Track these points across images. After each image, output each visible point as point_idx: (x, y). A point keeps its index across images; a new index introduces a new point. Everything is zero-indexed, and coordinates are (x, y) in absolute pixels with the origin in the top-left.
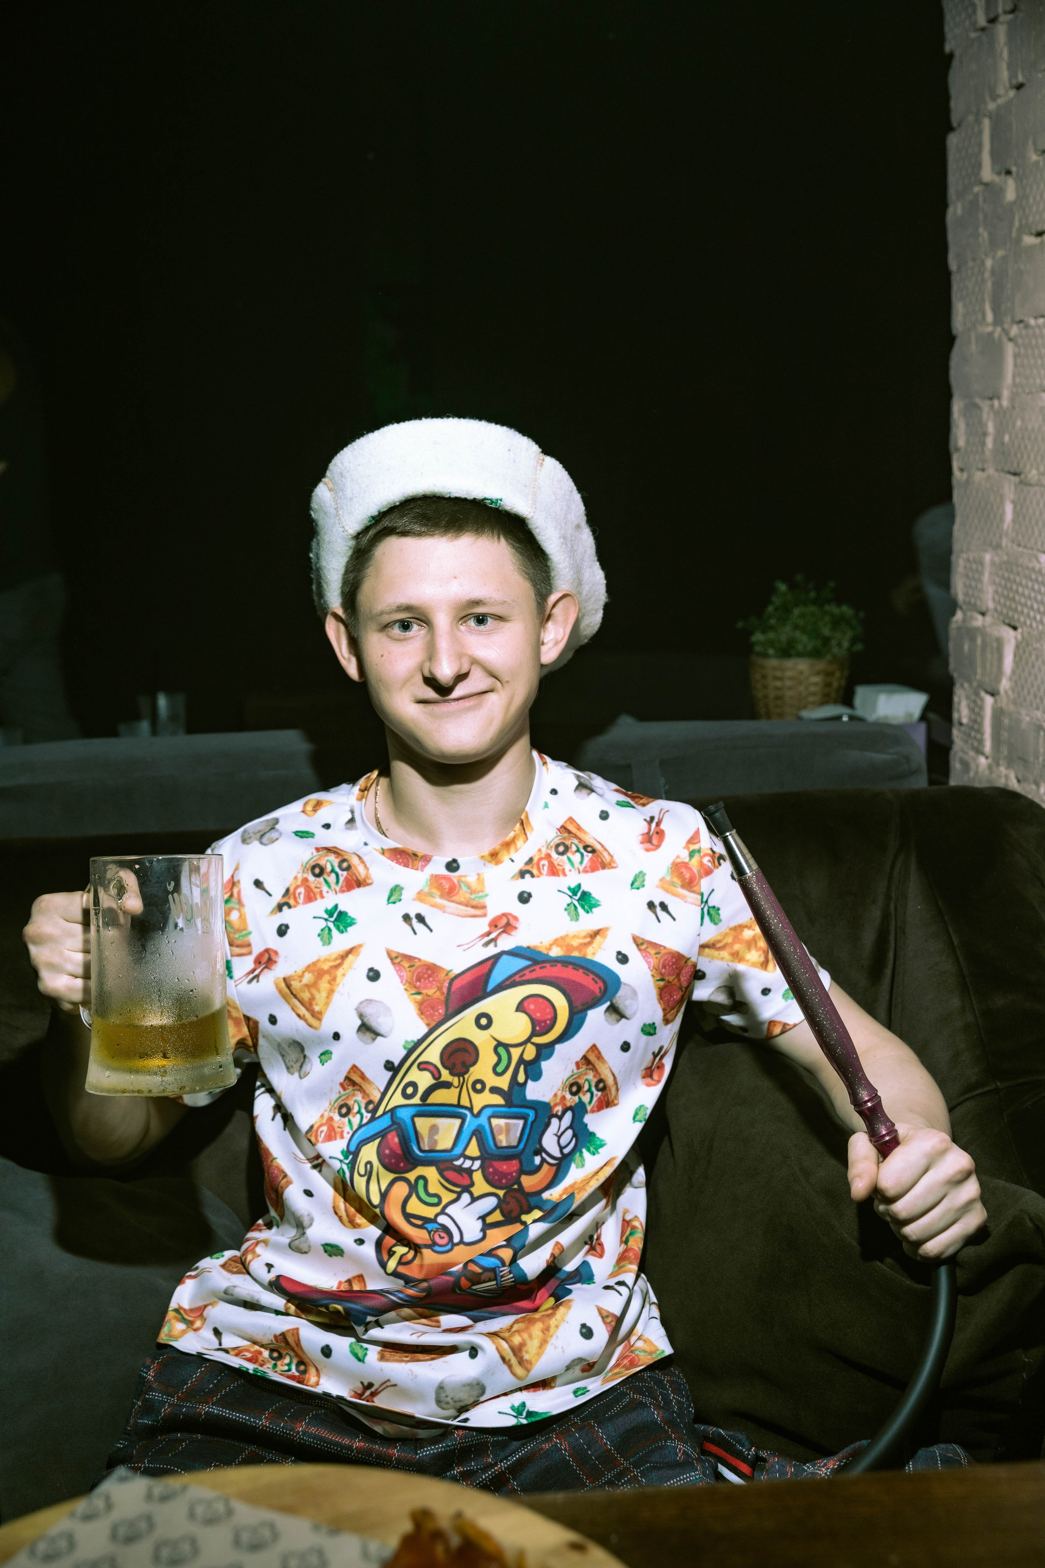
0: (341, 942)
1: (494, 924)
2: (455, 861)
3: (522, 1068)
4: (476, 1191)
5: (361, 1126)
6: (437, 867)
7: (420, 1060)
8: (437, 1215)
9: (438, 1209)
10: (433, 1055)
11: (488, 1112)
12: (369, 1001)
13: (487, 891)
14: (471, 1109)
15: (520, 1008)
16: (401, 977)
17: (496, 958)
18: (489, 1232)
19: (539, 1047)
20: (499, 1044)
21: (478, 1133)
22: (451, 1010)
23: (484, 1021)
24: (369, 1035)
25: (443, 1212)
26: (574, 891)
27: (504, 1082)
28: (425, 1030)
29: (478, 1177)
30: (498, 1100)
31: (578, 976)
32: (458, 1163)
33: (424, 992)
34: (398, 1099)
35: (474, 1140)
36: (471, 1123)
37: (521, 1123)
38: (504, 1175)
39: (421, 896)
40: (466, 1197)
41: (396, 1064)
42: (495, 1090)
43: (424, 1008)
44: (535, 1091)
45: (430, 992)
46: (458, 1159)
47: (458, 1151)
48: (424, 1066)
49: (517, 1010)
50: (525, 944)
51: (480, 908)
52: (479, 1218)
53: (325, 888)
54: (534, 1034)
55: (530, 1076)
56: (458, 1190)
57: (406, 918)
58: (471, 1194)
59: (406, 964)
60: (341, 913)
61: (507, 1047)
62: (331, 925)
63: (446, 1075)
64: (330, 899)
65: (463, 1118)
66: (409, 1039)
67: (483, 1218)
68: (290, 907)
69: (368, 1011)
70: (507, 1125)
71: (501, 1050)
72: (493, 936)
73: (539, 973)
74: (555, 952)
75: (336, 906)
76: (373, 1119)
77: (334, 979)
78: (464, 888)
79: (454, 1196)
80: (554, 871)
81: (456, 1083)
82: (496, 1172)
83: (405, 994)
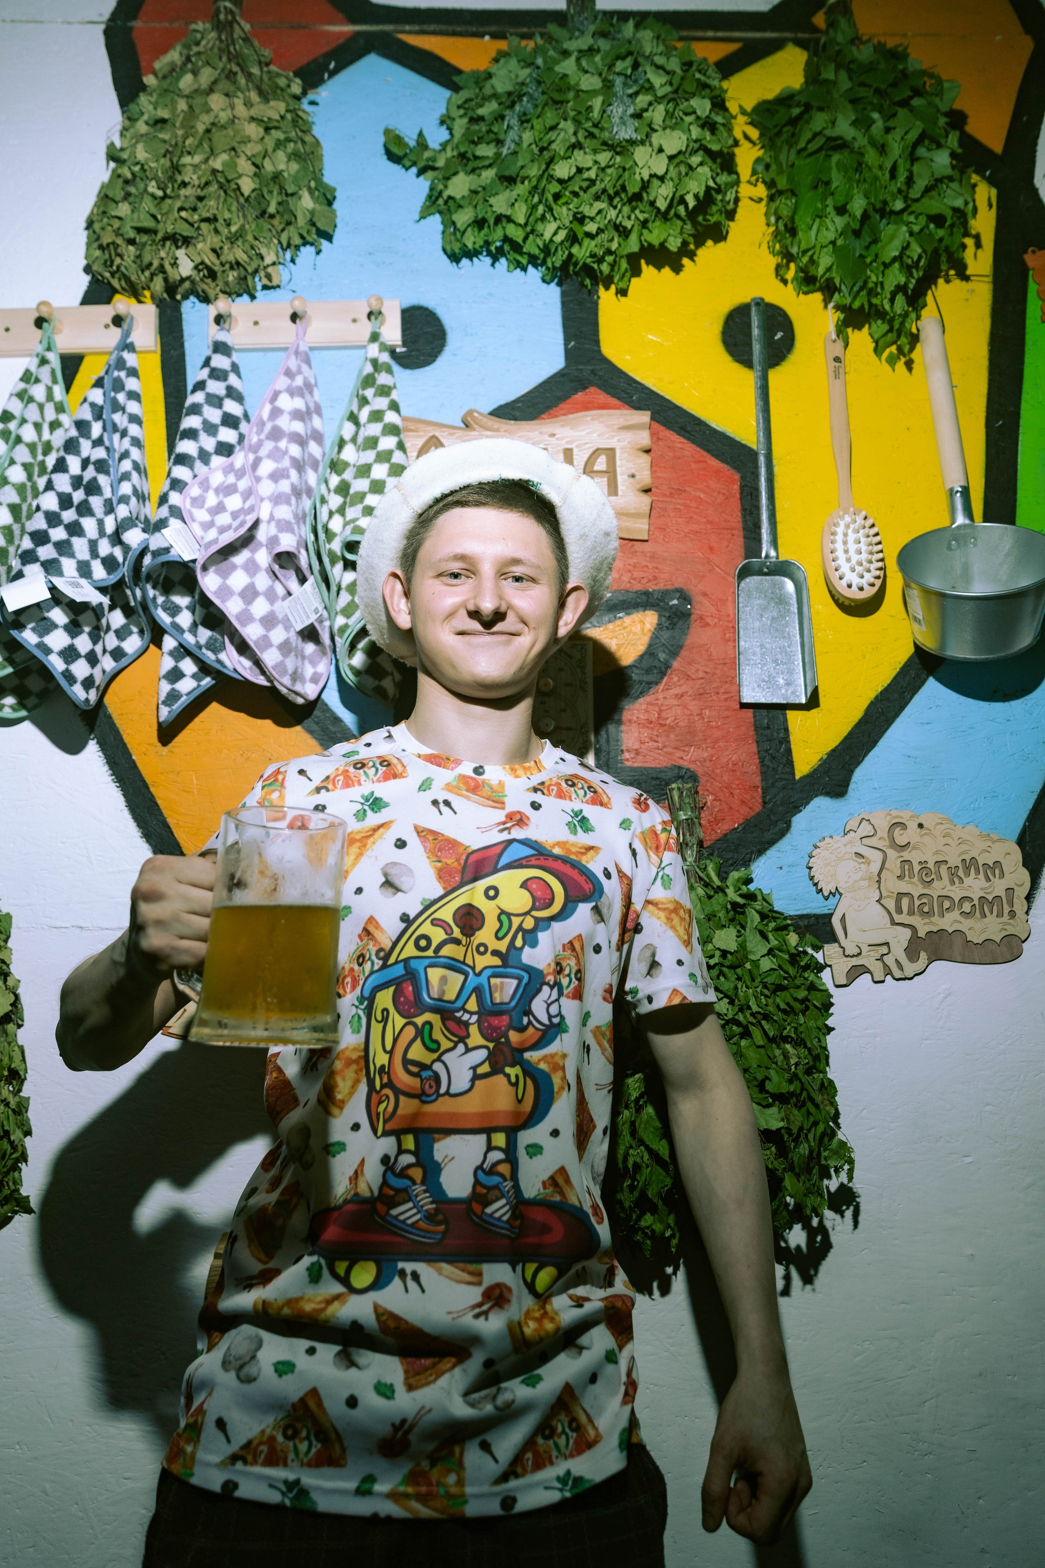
0: (373, 819)
1: (510, 817)
2: (481, 767)
3: (520, 935)
4: (471, 1043)
5: (372, 972)
6: (467, 769)
7: (435, 916)
8: (433, 1062)
9: (435, 1056)
10: (447, 913)
11: (488, 972)
12: (394, 864)
13: (506, 793)
14: (473, 968)
15: (524, 885)
16: (425, 847)
17: (510, 842)
18: (477, 1082)
19: (537, 920)
20: (503, 912)
21: (478, 990)
22: (466, 879)
23: (492, 893)
24: (390, 890)
25: (439, 1059)
26: (577, 814)
27: (502, 946)
28: (441, 892)
29: (474, 1030)
30: (497, 961)
31: (574, 874)
32: (458, 1015)
33: (444, 860)
34: (410, 950)
35: (474, 995)
36: (472, 981)
37: (515, 982)
38: (496, 1029)
39: (448, 787)
40: (461, 1048)
41: (411, 917)
42: (495, 953)
43: (442, 874)
44: (528, 956)
45: (449, 862)
46: (458, 1011)
47: (459, 1004)
48: (436, 923)
49: (521, 887)
50: (534, 838)
51: (499, 804)
52: (471, 1068)
53: (363, 778)
54: (533, 908)
55: (528, 941)
56: (455, 1039)
57: (435, 803)
58: (466, 1045)
59: (431, 838)
60: (376, 799)
61: (509, 915)
62: (366, 808)
63: (457, 933)
64: (367, 788)
65: (466, 975)
66: (427, 897)
67: (474, 1068)
68: (328, 790)
69: (392, 871)
70: (502, 983)
71: (504, 918)
72: (508, 825)
73: (542, 862)
74: (557, 851)
75: (373, 793)
76: (384, 966)
77: (365, 846)
78: (487, 788)
79: (451, 1045)
80: (561, 795)
81: (464, 942)
82: (490, 1026)
83: (427, 861)
